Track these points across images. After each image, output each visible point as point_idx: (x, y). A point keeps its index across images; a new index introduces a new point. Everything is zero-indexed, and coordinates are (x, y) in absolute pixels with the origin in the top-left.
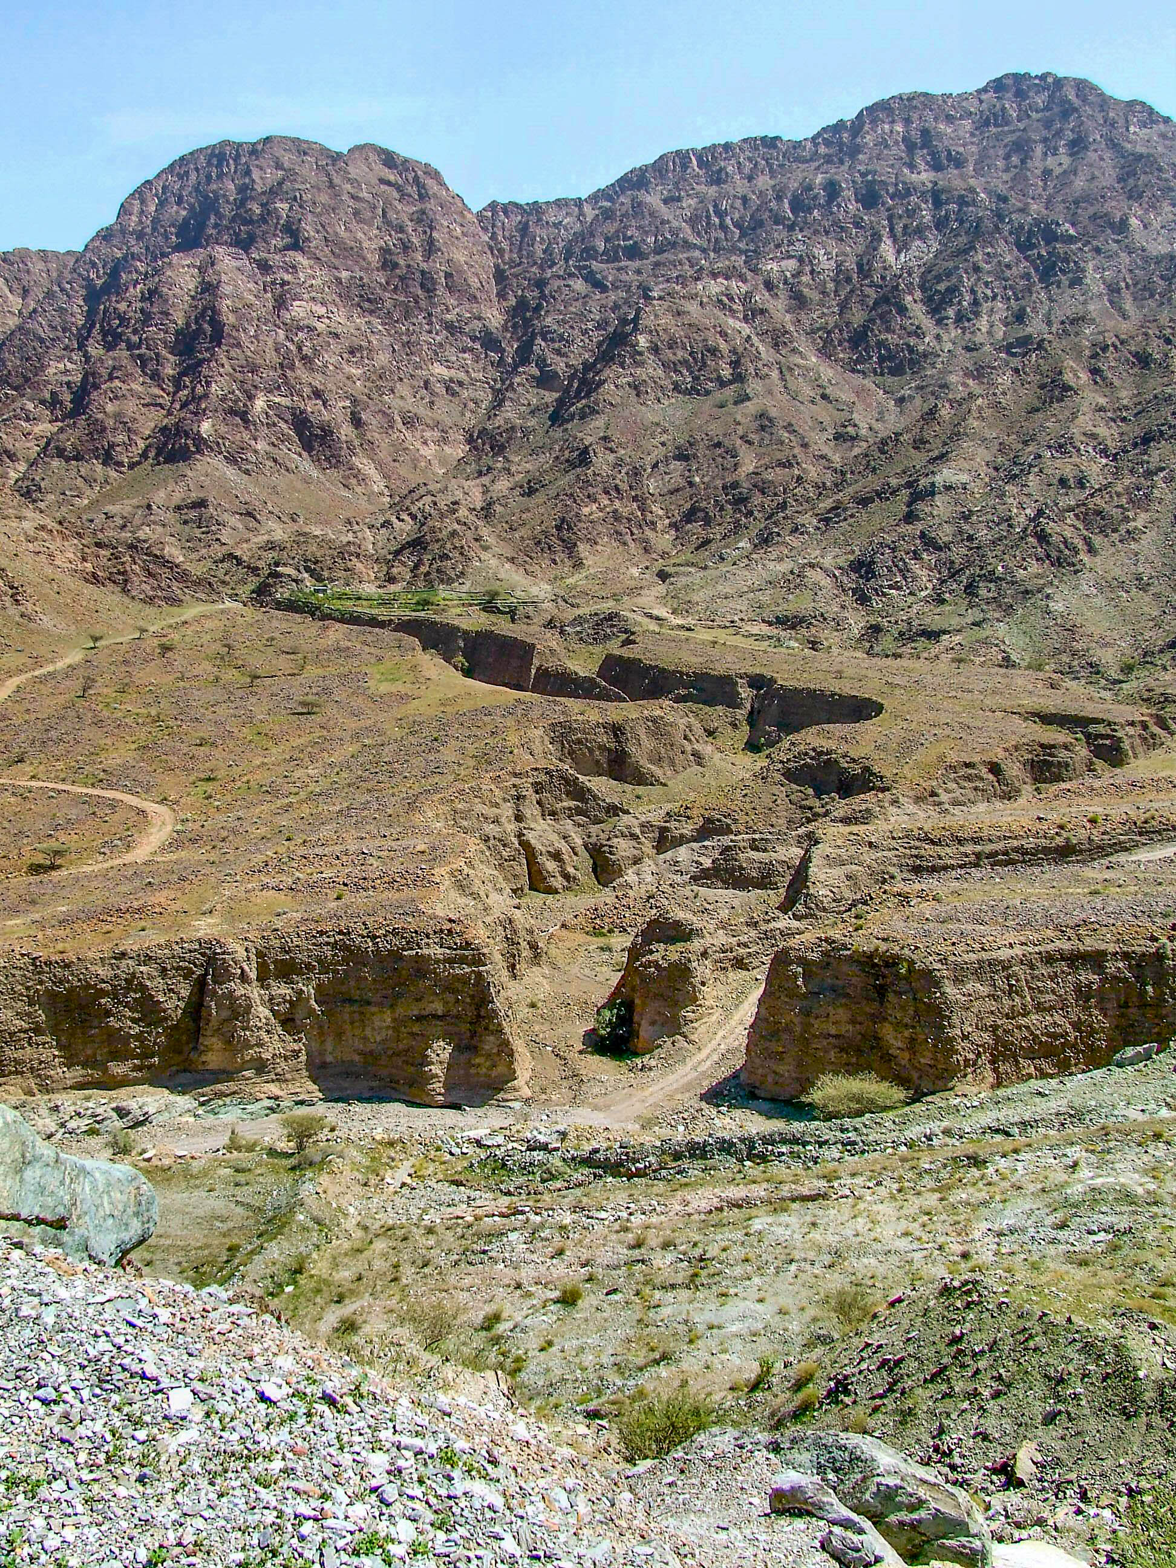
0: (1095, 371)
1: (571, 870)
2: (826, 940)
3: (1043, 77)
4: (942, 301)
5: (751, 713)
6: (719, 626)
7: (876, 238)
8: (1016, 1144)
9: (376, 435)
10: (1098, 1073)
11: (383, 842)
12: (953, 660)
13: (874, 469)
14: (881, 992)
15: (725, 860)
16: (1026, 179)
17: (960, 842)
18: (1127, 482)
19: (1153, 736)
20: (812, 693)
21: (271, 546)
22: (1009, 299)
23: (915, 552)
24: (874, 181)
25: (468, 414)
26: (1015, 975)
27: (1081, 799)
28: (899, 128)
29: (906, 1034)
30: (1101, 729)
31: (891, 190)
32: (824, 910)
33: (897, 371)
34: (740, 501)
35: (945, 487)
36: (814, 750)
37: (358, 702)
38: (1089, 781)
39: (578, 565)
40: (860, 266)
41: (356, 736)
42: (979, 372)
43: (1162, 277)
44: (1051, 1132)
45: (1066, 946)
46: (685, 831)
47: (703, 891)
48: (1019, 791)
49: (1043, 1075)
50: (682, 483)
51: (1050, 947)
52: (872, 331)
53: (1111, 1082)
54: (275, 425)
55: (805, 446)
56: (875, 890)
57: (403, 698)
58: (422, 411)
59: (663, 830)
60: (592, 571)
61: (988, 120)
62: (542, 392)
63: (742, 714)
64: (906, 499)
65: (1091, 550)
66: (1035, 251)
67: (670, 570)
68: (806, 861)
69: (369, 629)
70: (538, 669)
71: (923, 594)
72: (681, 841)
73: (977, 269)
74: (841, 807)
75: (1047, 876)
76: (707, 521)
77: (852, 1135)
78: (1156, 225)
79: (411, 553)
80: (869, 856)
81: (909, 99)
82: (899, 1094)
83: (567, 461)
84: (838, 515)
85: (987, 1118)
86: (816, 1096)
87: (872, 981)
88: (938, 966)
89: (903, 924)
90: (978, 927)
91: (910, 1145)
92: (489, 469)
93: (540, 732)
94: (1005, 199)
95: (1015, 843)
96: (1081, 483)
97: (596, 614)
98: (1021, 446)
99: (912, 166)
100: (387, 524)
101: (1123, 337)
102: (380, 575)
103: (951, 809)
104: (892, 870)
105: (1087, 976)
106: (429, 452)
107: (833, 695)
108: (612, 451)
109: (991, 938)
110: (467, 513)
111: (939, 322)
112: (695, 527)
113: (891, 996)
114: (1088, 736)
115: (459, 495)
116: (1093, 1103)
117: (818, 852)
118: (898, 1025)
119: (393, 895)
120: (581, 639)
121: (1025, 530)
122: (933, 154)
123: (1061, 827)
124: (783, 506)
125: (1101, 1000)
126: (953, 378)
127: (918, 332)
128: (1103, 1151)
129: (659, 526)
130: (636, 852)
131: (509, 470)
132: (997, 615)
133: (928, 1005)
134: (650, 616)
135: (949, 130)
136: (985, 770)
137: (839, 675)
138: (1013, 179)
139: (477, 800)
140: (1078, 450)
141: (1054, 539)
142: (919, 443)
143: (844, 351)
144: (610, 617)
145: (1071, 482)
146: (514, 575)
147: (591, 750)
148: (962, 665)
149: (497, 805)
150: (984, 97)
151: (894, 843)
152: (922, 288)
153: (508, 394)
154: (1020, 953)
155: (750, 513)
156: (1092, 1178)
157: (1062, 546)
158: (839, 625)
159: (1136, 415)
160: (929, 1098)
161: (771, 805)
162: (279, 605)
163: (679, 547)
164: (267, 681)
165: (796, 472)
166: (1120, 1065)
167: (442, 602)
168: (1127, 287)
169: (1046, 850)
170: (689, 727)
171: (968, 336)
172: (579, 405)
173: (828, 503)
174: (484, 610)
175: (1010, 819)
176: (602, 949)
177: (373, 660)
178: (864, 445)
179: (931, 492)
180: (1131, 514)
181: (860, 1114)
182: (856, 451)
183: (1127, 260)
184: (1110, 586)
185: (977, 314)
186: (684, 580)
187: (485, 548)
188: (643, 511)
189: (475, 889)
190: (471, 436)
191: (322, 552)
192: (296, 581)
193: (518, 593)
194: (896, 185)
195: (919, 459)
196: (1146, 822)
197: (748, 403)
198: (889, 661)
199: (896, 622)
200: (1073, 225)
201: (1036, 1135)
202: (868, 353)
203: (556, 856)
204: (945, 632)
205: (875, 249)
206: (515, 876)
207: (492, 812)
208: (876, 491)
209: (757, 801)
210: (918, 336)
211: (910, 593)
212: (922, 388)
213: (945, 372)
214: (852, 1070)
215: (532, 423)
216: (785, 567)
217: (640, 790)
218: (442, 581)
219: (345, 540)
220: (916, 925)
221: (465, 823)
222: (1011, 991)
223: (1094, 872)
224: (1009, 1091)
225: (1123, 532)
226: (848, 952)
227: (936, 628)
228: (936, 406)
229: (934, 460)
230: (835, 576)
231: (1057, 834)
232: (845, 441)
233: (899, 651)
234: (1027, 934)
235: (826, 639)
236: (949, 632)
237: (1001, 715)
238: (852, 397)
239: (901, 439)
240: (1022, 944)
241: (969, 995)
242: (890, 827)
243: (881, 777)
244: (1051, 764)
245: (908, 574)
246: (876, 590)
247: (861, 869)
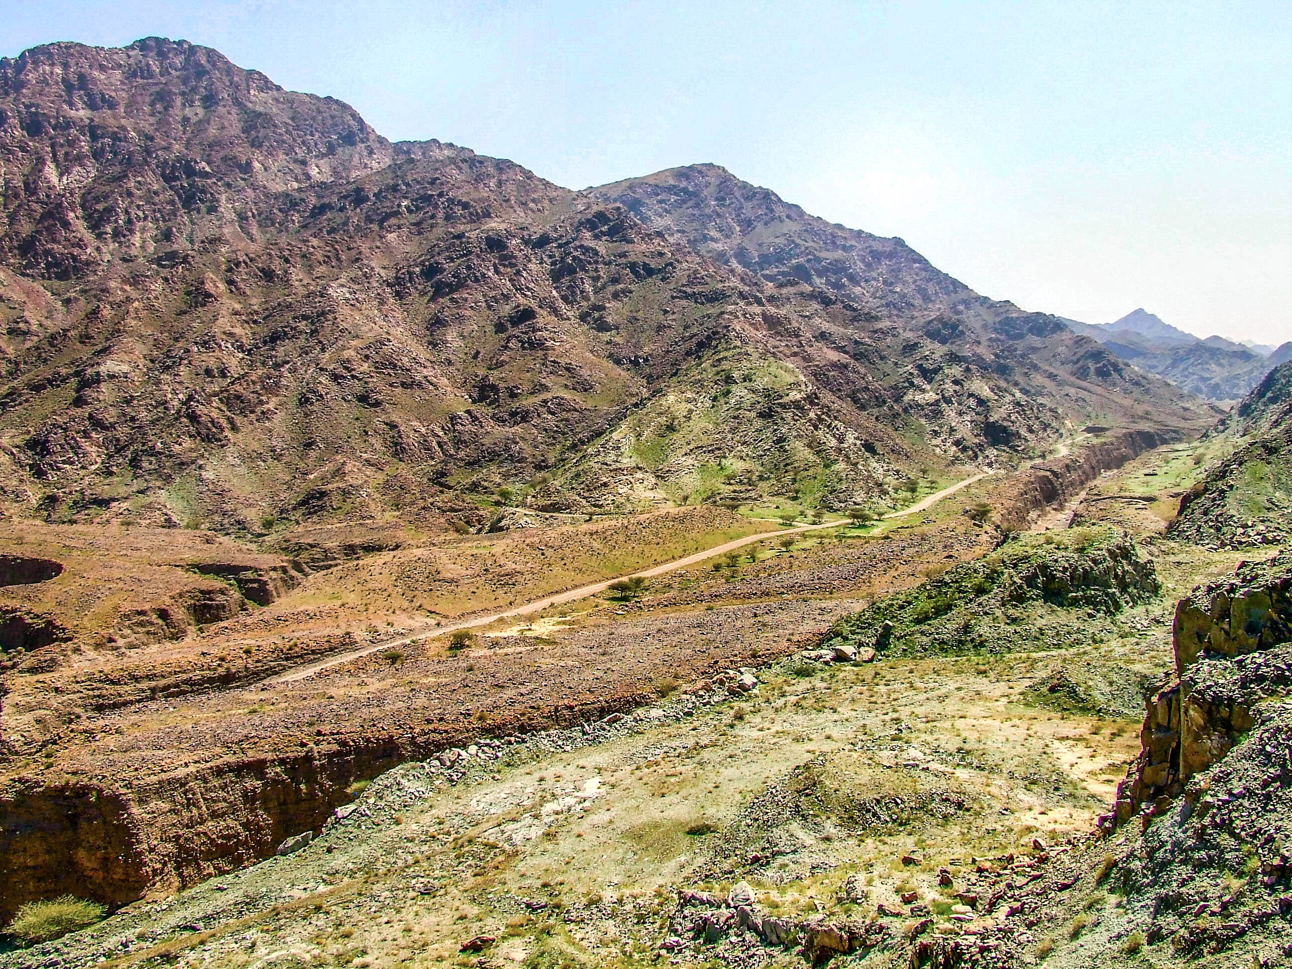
0: (230, 282)
2: (20, 780)
3: (180, 43)
4: (101, 219)
7: (41, 161)
8: (203, 937)
10: (266, 864)
12: (122, 524)
13: (45, 360)
14: (73, 821)
16: (169, 123)
17: (137, 679)
18: (260, 372)
19: (292, 578)
22: (158, 220)
23: (84, 431)
24: (36, 114)
26: (191, 789)
27: (236, 635)
28: (58, 70)
29: (99, 855)
30: (250, 575)
31: (53, 121)
32: (17, 753)
33: (63, 276)
35: (108, 375)
38: (242, 618)
40: (26, 184)
42: (135, 280)
43: (280, 210)
44: (231, 921)
45: (231, 759)
48: (185, 632)
49: (222, 872)
51: (219, 762)
52: (39, 241)
53: (278, 869)
56: (63, 730)
61: (135, 72)
64: (74, 386)
65: (234, 428)
66: (178, 183)
71: (93, 467)
73: (130, 194)
74: (28, 659)
75: (212, 702)
77: (54, 956)
78: (274, 169)
80: (55, 701)
81: (66, 47)
82: (96, 910)
84: (13, 400)
85: (174, 919)
86: (17, 926)
87: (64, 812)
88: (124, 791)
89: (89, 758)
90: (157, 752)
91: (108, 955)
94: (152, 139)
95: (185, 676)
96: (223, 374)
98: (172, 342)
99: (71, 105)
101: (251, 255)
103: (127, 652)
104: (78, 710)
105: (252, 783)
107: (15, 559)
109: (168, 761)
111: (99, 236)
113: (84, 825)
114: (239, 581)
116: (264, 889)
117: (8, 701)
118: (92, 849)
121: (178, 412)
122: (89, 95)
123: (222, 659)
125: (264, 802)
126: (112, 284)
127: (80, 244)
128: (275, 929)
132: (158, 484)
133: (117, 827)
135: (103, 77)
136: (155, 616)
137: (20, 541)
138: (158, 123)
140: (220, 346)
141: (203, 419)
142: (85, 338)
143: (14, 256)
145: (215, 372)
148: (130, 528)
150: (131, 53)
151: (77, 687)
152: (84, 208)
154: (194, 770)
156: (268, 954)
157: (210, 425)
158: (18, 497)
159: (264, 319)
160: (123, 910)
166: (284, 853)
168: (254, 216)
169: (211, 680)
171: (124, 249)
175: (178, 656)
178: (36, 339)
179: (97, 380)
180: (264, 398)
181: (60, 935)
182: (28, 344)
183: (253, 196)
184: (250, 458)
185: (132, 232)
194: (58, 118)
195: (85, 352)
196: (290, 649)
198: (65, 527)
199: (71, 493)
200: (208, 163)
201: (218, 925)
202: (36, 260)
204: (114, 500)
205: (40, 171)
208: (48, 379)
210: (81, 248)
211: (83, 468)
212: (85, 291)
213: (106, 278)
214: (50, 896)
220: (102, 757)
222: (190, 804)
223: (251, 695)
224: (193, 891)
225: (259, 413)
226: (41, 789)
227: (106, 497)
228: (98, 307)
229: (98, 353)
230: (12, 453)
231: (219, 665)
232: (17, 335)
233: (75, 517)
234: (201, 753)
235: (7, 509)
236: (118, 500)
237: (164, 568)
238: (23, 298)
239: (69, 334)
240: (196, 762)
241: (153, 812)
242: (74, 673)
243: (64, 629)
244: (211, 606)
245: (80, 451)
246: (51, 465)
247: (48, 712)
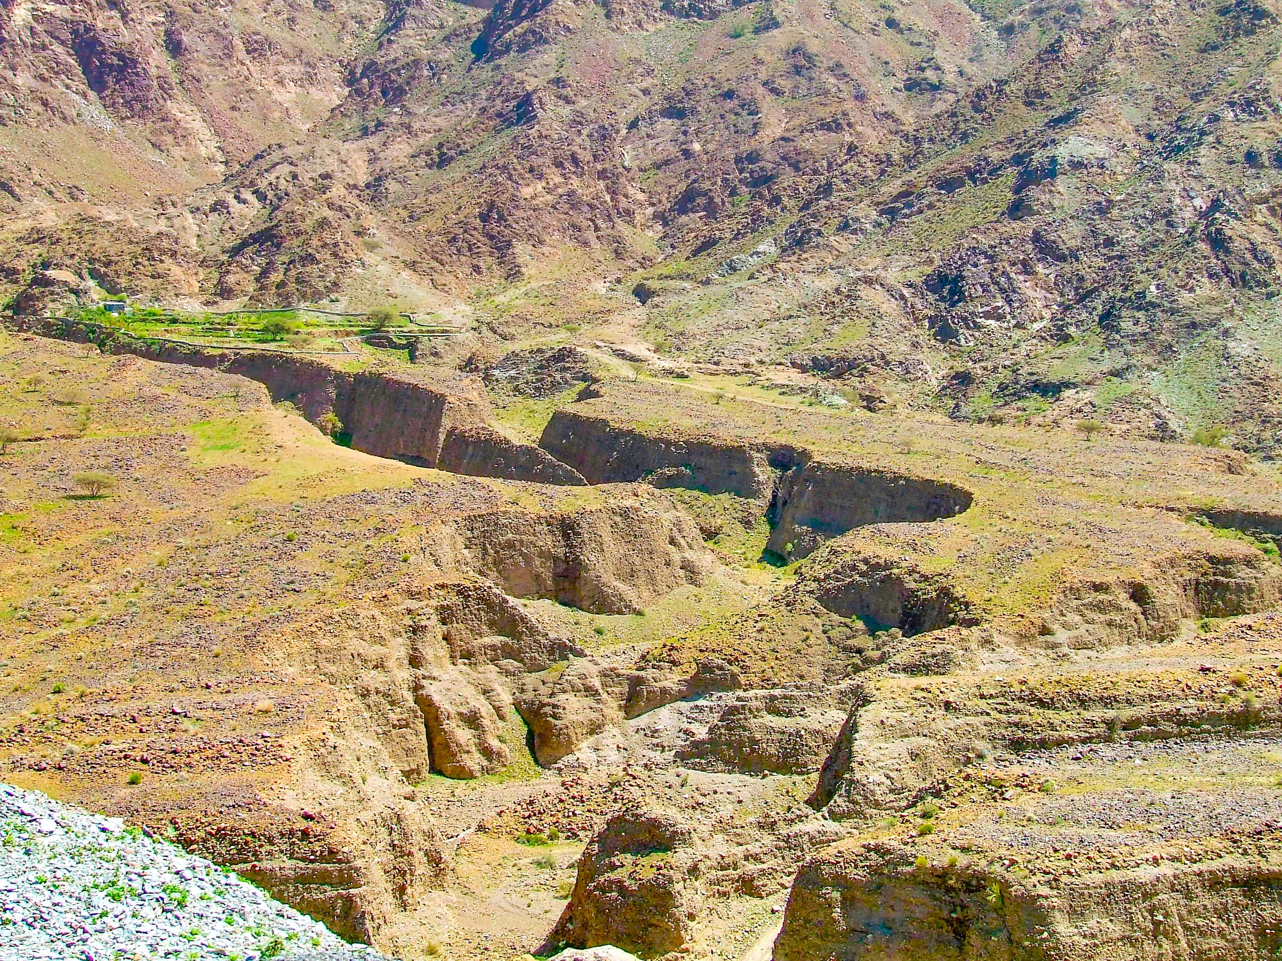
1: (494, 743)
2: (877, 849)
5: (773, 505)
6: (727, 372)
9: (205, 68)
11: (204, 696)
12: (1080, 429)
13: (965, 136)
14: (960, 930)
15: (729, 728)
17: (1083, 702)
20: (863, 475)
21: (37, 237)
23: (1024, 263)
25: (348, 40)
26: (1162, 906)
27: (1268, 642)
32: (877, 804)
34: (762, 180)
35: (1071, 163)
36: (866, 561)
37: (173, 481)
39: (514, 274)
41: (166, 534)
45: (1239, 863)
46: (667, 684)
47: (694, 776)
48: (1174, 628)
50: (674, 151)
51: (1216, 865)
54: (44, 48)
55: (861, 97)
56: (953, 774)
57: (241, 475)
58: (276, 32)
59: (636, 682)
60: (534, 284)
62: (463, 8)
63: (758, 505)
64: (1012, 181)
67: (654, 284)
68: (850, 729)
69: (191, 368)
70: (450, 433)
71: (1036, 326)
72: (663, 698)
74: (905, 649)
75: (1212, 757)
76: (711, 210)
79: (257, 253)
80: (944, 723)
83: (499, 115)
84: (909, 205)
87: (945, 914)
88: (1044, 890)
89: (991, 826)
90: (1107, 833)
92: (380, 124)
93: (448, 530)
95: (1168, 707)
97: (540, 351)
98: (1188, 102)
100: (219, 207)
102: (209, 285)
103: (1072, 653)
104: (981, 745)
105: (1274, 911)
106: (287, 95)
107: (897, 478)
108: (568, 101)
109: (1125, 850)
110: (343, 192)
112: (693, 220)
113: (973, 937)
115: (332, 164)
117: (867, 716)
119: (217, 779)
120: (516, 389)
121: (1192, 231)
123: (1238, 683)
124: (827, 190)
129: (638, 218)
130: (594, 715)
131: (409, 127)
132: (1148, 360)
133: (1031, 951)
134: (621, 355)
136: (1124, 595)
137: (907, 448)
139: (351, 633)
141: (1238, 244)
142: (1033, 97)
144: (562, 356)
145: (1265, 159)
146: (415, 289)
147: (527, 558)
148: (1094, 435)
149: (381, 640)
151: (983, 705)
153: (410, 10)
154: (1170, 872)
155: (776, 200)
157: (1248, 256)
158: (908, 372)
161: (801, 645)
162: (49, 329)
163: (669, 250)
164: (31, 447)
165: (848, 138)
167: (304, 329)
169: (1214, 718)
170: (678, 524)
172: (519, 30)
173: (893, 187)
174: (369, 341)
175: (1159, 670)
176: (539, 864)
177: (195, 417)
178: (951, 98)
179: (1050, 171)
182: (939, 107)
186: (673, 301)
187: (372, 247)
188: (613, 193)
189: (346, 769)
190: (352, 73)
191: (117, 247)
192: (76, 292)
193: (420, 317)
195: (1033, 121)
197: (775, 32)
198: (983, 428)
199: (995, 369)
203: (472, 720)
204: (1067, 385)
206: (408, 752)
207: (374, 651)
208: (968, 170)
209: (779, 638)
211: (1018, 326)
212: (1040, 12)
215: (445, 55)
216: (828, 282)
217: (602, 620)
218: (304, 296)
219: (154, 229)
220: (1012, 827)
221: (332, 669)
222: (1158, 931)
226: (909, 869)
227: (1054, 378)
228: (1060, 40)
229: (1055, 123)
230: (902, 297)
231: (1231, 693)
232: (922, 91)
233: (999, 413)
234: (1181, 845)
235: (889, 394)
236: (1075, 386)
237: (1150, 512)
238: (935, 26)
239: (1007, 89)
240: (1174, 859)
241: (1093, 936)
242: (978, 680)
243: (967, 605)
244: (1226, 587)
245: (1014, 297)
246: (965, 319)
247: (932, 742)
